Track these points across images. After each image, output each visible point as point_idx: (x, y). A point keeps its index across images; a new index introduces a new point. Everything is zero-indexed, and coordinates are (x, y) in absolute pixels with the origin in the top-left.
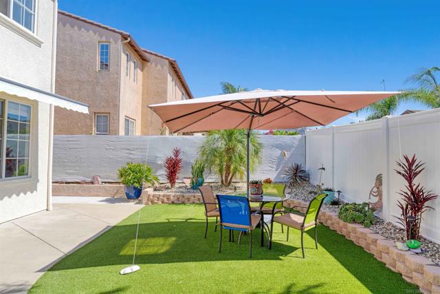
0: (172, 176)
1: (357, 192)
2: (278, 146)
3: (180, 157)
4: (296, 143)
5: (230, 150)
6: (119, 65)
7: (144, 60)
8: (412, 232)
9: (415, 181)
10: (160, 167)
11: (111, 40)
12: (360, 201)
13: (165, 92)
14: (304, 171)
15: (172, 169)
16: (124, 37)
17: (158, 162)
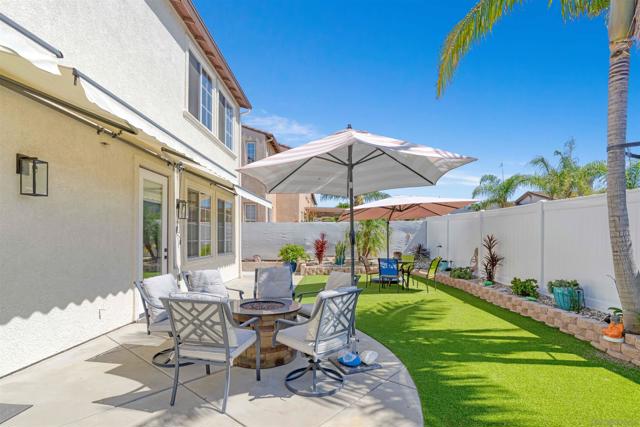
0: (320, 255)
1: (462, 261)
2: (404, 230)
3: (326, 239)
4: (419, 227)
7: (278, 151)
8: (490, 277)
9: (493, 250)
10: (309, 247)
11: (257, 140)
14: (425, 250)
15: (320, 249)
16: (268, 137)
17: (308, 244)
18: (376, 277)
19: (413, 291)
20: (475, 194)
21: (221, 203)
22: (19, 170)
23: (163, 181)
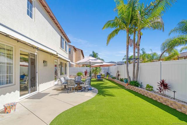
0: (86, 75)
2: (104, 69)
3: (87, 71)
4: (107, 68)
5: (96, 70)
6: (73, 53)
7: (76, 50)
9: (118, 73)
10: (83, 73)
11: (71, 48)
12: (114, 76)
13: (80, 57)
14: (109, 73)
15: (86, 73)
16: (74, 47)
17: (83, 72)
18: (97, 79)
19: (104, 81)
20: (123, 59)
21: (65, 64)
22: (44, 63)
23: (57, 61)
